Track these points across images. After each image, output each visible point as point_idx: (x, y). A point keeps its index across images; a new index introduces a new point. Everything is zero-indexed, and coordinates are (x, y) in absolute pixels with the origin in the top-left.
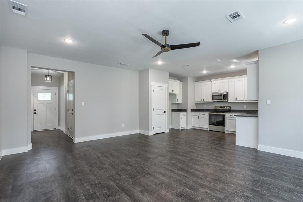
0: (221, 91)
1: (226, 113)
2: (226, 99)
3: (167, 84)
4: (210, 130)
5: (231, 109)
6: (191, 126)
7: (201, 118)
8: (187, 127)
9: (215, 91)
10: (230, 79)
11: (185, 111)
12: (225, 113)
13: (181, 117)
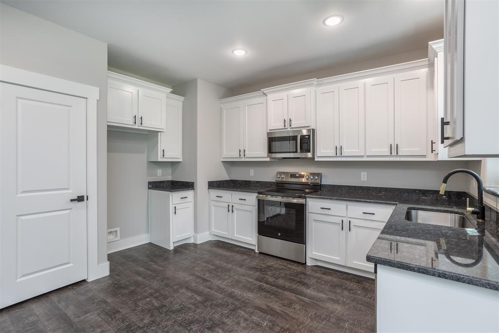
0: (293, 126)
1: (307, 199)
2: (309, 151)
3: (96, 90)
4: (260, 253)
5: (323, 183)
6: (209, 232)
7: (235, 211)
8: (195, 239)
9: (276, 124)
10: (320, 85)
11: (189, 186)
12: (305, 198)
13: (172, 210)
